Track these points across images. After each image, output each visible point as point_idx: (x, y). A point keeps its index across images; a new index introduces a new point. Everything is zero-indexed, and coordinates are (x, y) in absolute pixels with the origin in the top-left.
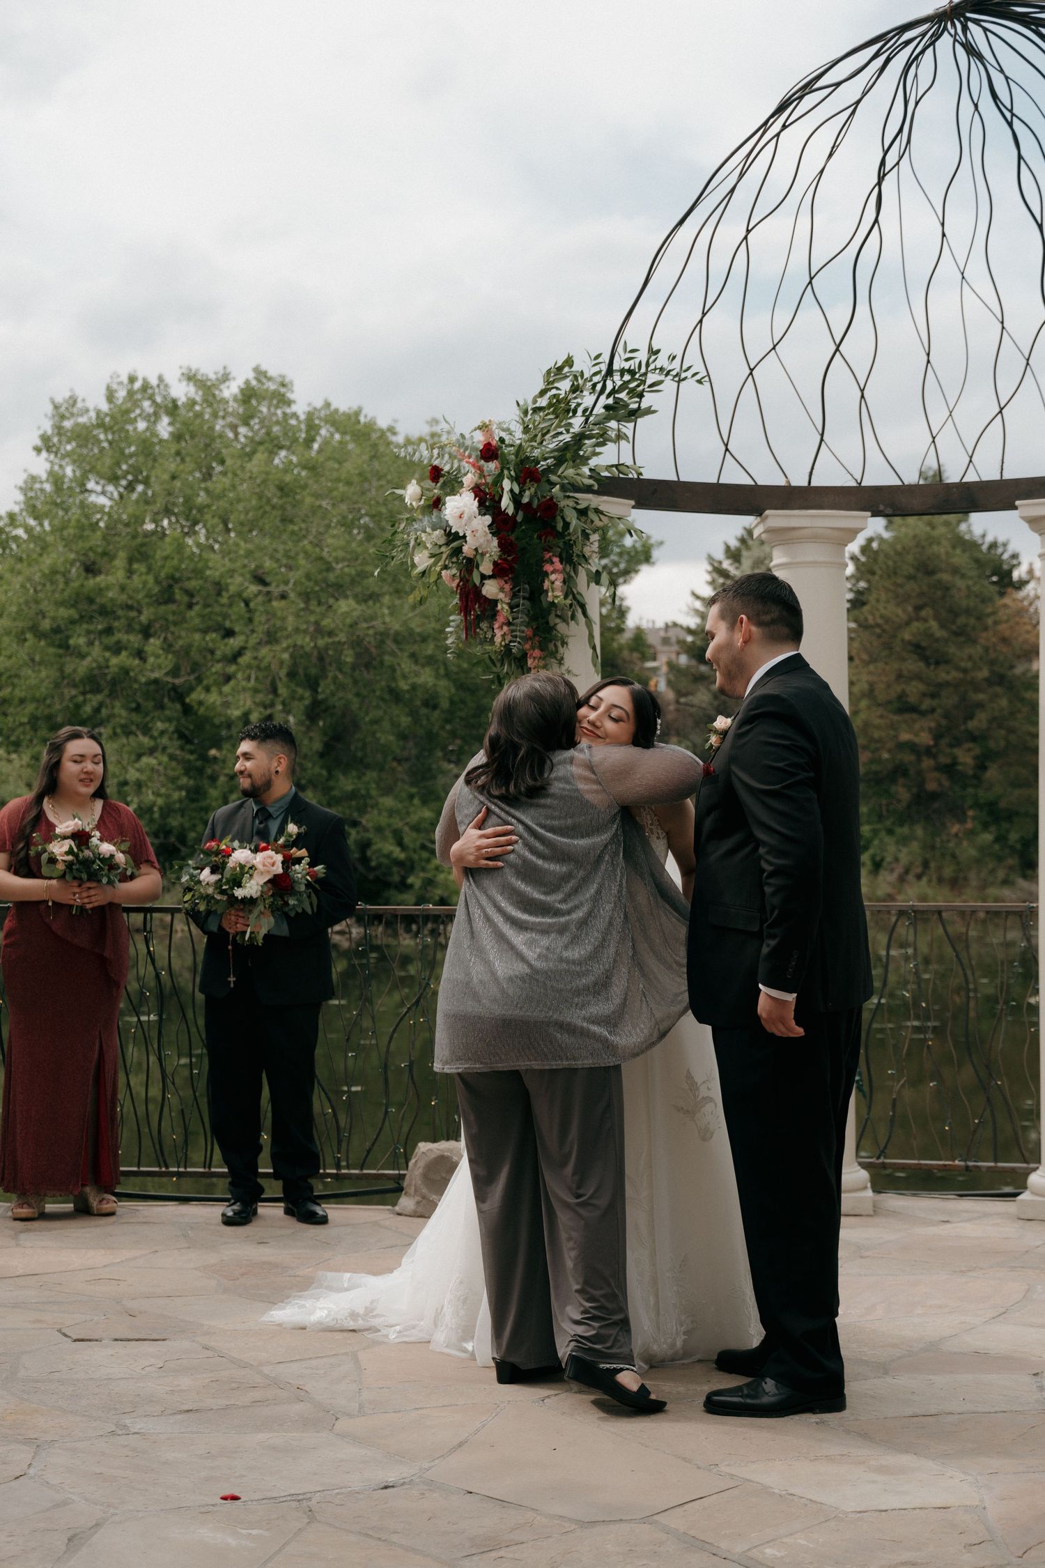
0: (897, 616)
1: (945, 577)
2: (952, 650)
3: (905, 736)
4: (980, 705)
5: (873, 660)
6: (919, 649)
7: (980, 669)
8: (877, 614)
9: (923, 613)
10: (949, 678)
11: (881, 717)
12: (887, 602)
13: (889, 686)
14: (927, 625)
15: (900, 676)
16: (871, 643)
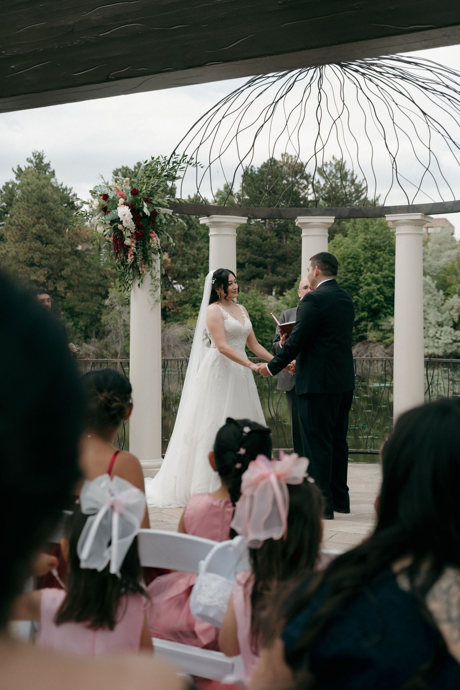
0: (29, 221)
1: (51, 204)
2: (55, 238)
3: (33, 277)
4: (67, 264)
5: (17, 242)
6: (38, 237)
7: (67, 248)
8: (20, 220)
9: (41, 220)
10: (54, 251)
11: (22, 268)
12: (24, 214)
13: (25, 254)
14: (43, 226)
15: (30, 249)
16: (16, 233)
